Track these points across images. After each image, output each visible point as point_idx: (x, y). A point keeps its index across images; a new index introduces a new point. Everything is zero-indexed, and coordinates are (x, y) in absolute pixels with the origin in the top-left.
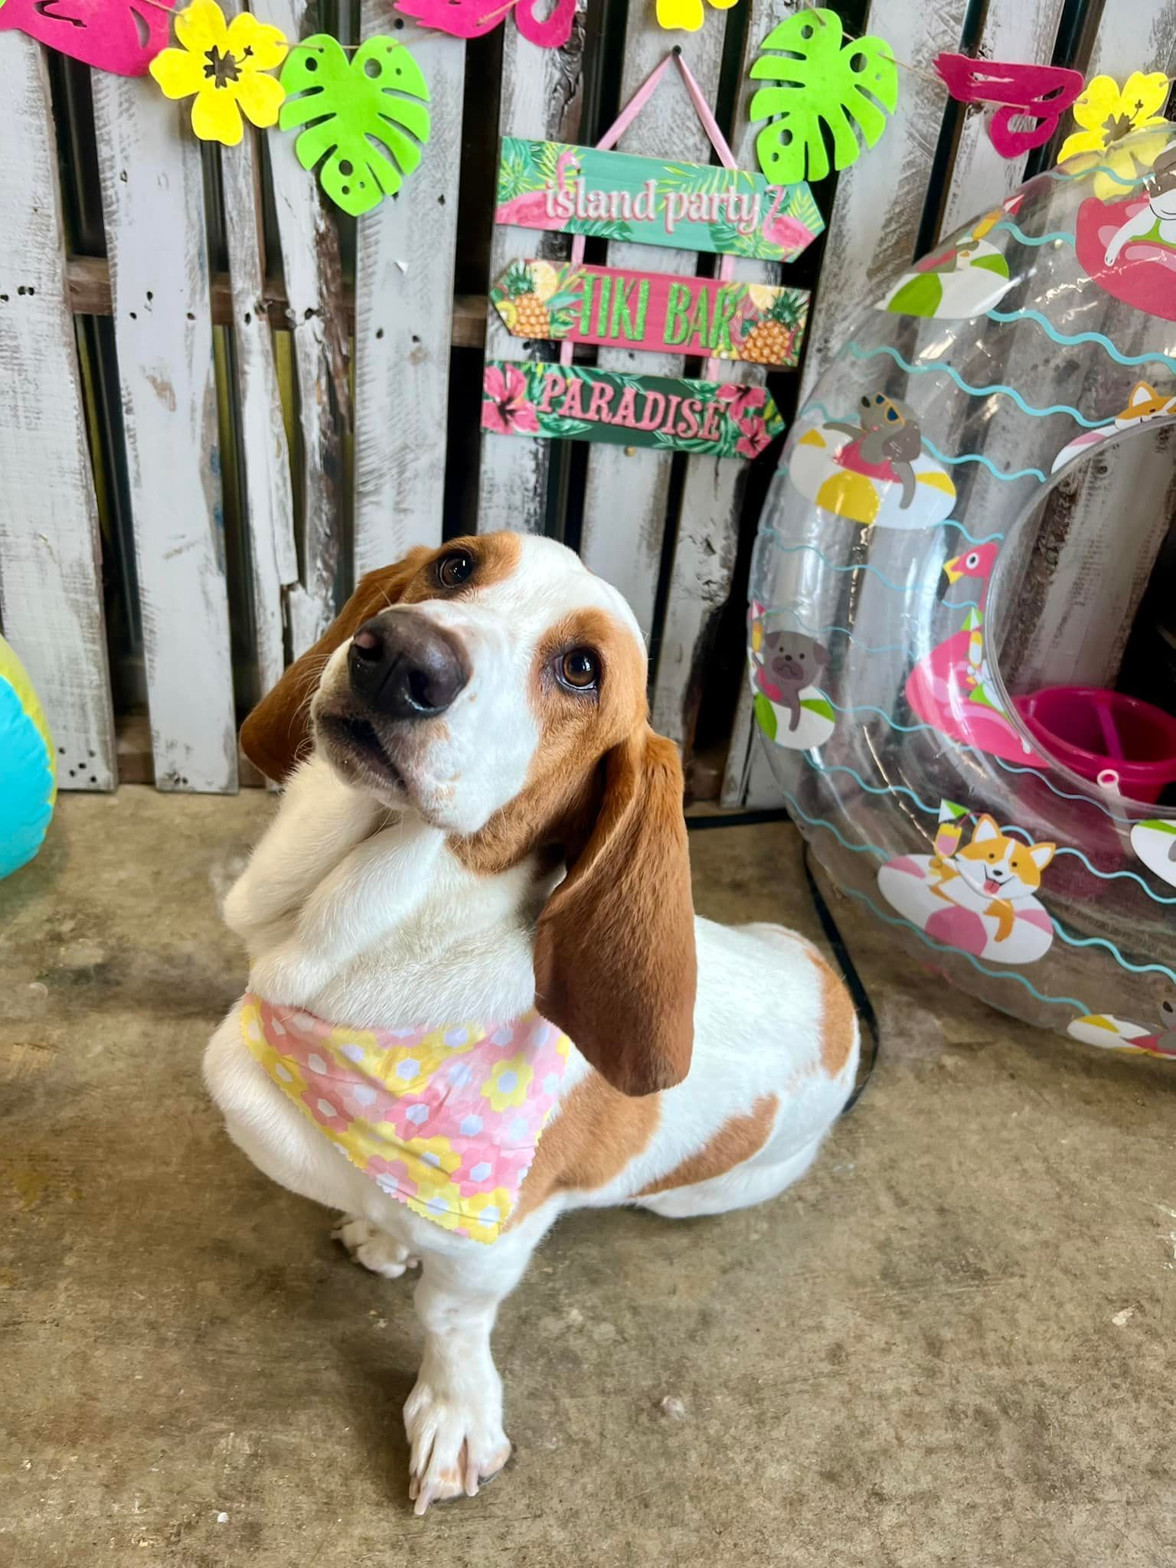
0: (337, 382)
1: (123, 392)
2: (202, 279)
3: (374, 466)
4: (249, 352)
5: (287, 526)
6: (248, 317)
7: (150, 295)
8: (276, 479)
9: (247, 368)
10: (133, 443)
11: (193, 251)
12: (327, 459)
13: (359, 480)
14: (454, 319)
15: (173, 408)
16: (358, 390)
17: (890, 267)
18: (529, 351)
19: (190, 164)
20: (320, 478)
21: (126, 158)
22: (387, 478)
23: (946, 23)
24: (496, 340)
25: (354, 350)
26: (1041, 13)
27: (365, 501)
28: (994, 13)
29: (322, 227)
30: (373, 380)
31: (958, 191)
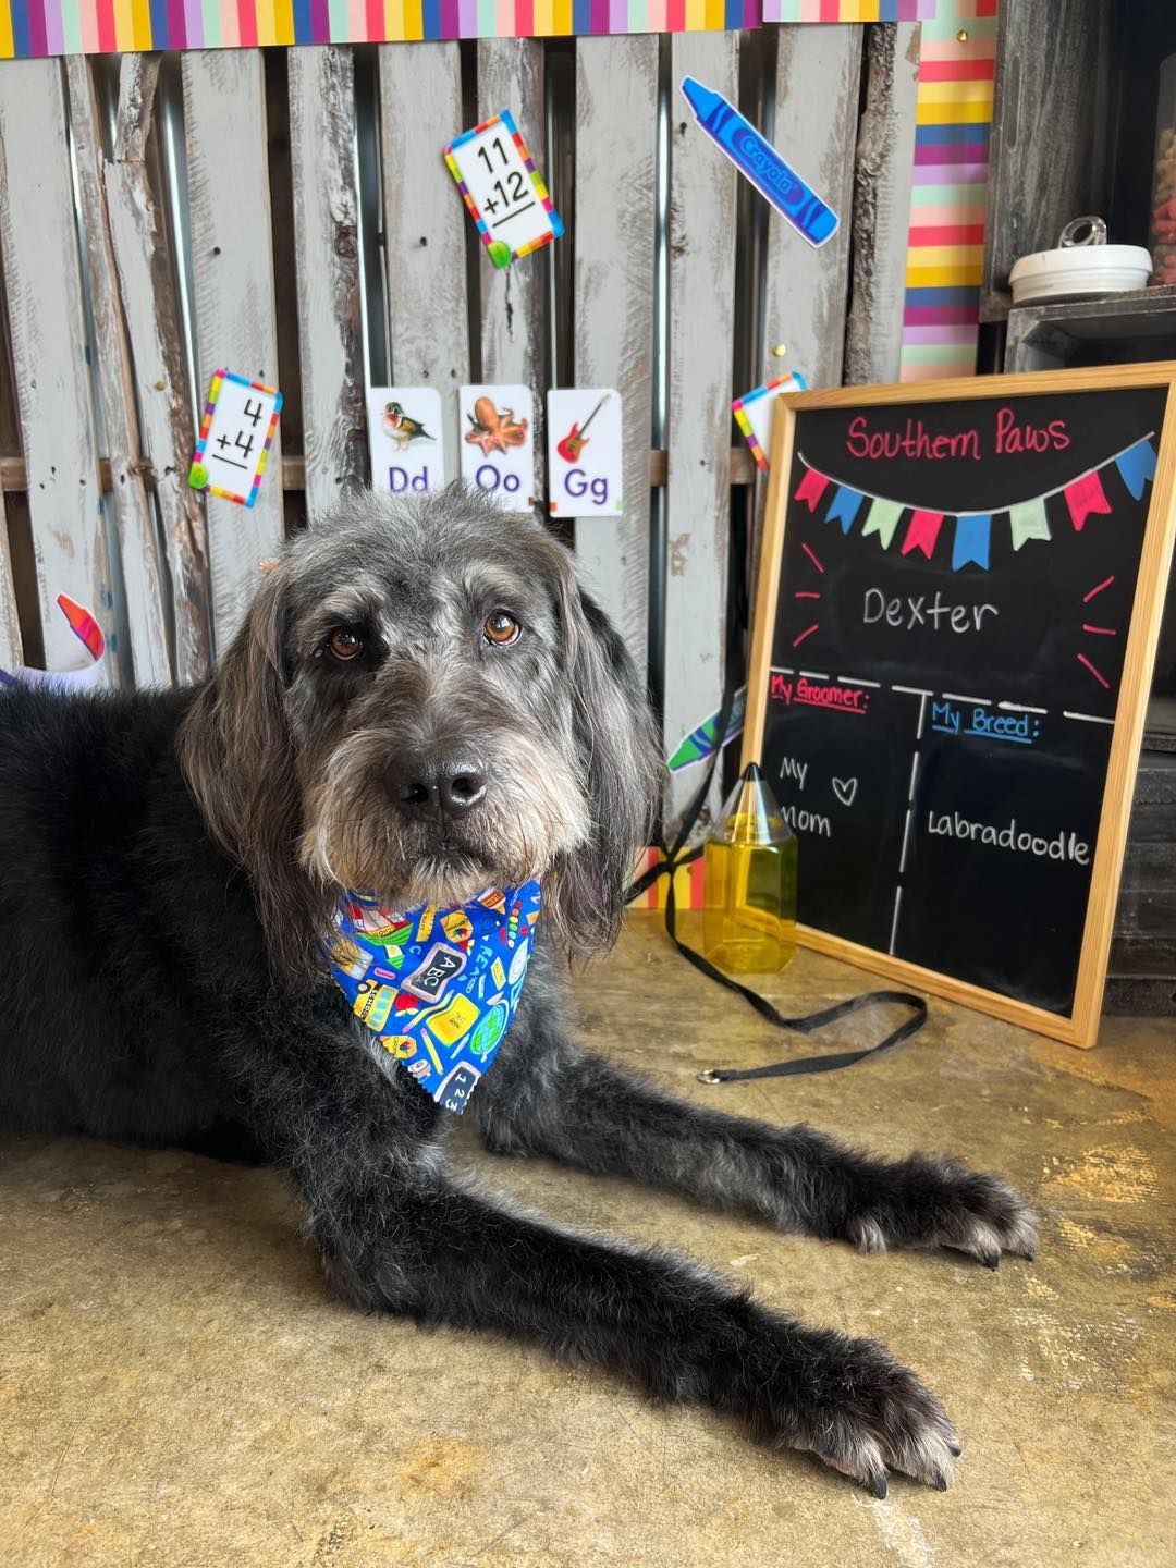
0: (194, 524)
1: (36, 546)
2: (90, 452)
3: (227, 591)
4: (125, 505)
5: (161, 646)
6: (123, 479)
7: (53, 469)
8: (150, 606)
9: (124, 517)
10: (44, 586)
11: (83, 432)
12: (191, 588)
13: (216, 604)
14: (283, 467)
15: (72, 555)
16: (210, 530)
17: (633, 386)
18: (341, 485)
19: (78, 369)
20: (186, 604)
21: (34, 371)
22: (238, 601)
23: (641, 192)
24: (314, 478)
25: (205, 499)
26: (718, 172)
27: (223, 621)
28: (678, 179)
29: (174, 404)
30: (220, 520)
31: (679, 318)
